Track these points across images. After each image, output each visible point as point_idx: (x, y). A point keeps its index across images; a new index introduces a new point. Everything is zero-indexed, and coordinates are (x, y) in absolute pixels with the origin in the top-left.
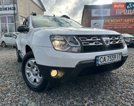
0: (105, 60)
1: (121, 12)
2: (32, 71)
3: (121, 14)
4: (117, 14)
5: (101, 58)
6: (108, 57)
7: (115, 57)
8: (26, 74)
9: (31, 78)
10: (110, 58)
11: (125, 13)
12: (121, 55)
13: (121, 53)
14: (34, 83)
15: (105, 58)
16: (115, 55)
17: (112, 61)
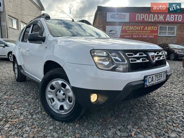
0: (153, 80)
1: (141, 18)
2: (57, 95)
3: (141, 20)
4: (137, 20)
5: (150, 78)
6: (155, 76)
7: (161, 76)
8: (47, 99)
9: (55, 105)
10: (157, 77)
11: (146, 19)
12: (166, 73)
13: (166, 72)
14: (60, 111)
15: (153, 78)
16: (161, 74)
17: (158, 81)
